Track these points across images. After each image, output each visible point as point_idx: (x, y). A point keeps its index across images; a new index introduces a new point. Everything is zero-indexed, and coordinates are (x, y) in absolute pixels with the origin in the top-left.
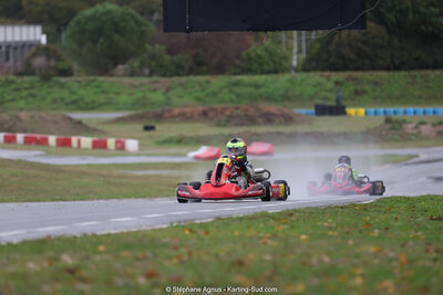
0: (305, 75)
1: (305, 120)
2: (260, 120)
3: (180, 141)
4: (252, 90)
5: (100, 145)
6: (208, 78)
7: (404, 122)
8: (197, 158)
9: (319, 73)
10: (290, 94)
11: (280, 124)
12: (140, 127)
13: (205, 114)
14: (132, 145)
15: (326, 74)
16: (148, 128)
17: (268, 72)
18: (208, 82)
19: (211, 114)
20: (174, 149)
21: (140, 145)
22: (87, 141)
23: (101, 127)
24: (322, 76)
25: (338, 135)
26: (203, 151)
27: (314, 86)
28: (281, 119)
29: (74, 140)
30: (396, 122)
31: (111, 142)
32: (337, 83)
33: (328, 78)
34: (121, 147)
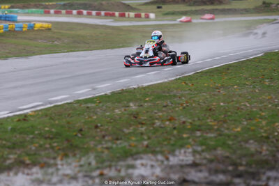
2: (208, 3)
3: (173, 13)
5: (138, 16)
7: (271, 3)
8: (181, 21)
11: (217, 4)
12: (155, 7)
14: (152, 16)
16: (158, 8)
20: (170, 17)
21: (156, 16)
22: (132, 14)
23: (138, 7)
25: (242, 10)
26: (184, 18)
29: (127, 14)
30: (268, 4)
31: (143, 15)
34: (147, 17)
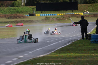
0: (26, 7)
1: (27, 17)
2: (18, 17)
4: (14, 10)
6: (4, 8)
8: (7, 27)
9: (29, 6)
10: (22, 11)
11: (22, 18)
13: (5, 16)
15: (30, 6)
17: (17, 6)
18: (4, 9)
19: (6, 16)
24: (29, 7)
27: (28, 9)
28: (22, 17)
32: (32, 8)
33: (31, 8)
